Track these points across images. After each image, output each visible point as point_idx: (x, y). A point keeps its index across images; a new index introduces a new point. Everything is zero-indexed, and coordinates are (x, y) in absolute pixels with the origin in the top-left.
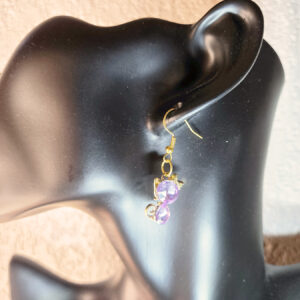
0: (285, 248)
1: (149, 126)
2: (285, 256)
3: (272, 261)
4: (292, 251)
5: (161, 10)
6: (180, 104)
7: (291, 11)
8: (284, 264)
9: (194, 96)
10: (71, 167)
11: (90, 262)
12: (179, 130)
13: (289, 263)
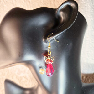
0: (90, 78)
1: (43, 40)
2: (90, 80)
3: (85, 82)
4: (92, 79)
5: (50, 4)
6: (52, 33)
7: (91, 3)
8: (89, 83)
9: (57, 31)
10: (19, 52)
11: (29, 81)
12: (53, 41)
13: (91, 83)
